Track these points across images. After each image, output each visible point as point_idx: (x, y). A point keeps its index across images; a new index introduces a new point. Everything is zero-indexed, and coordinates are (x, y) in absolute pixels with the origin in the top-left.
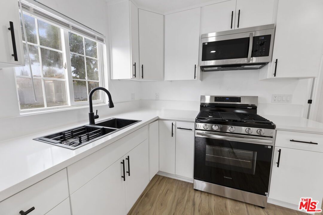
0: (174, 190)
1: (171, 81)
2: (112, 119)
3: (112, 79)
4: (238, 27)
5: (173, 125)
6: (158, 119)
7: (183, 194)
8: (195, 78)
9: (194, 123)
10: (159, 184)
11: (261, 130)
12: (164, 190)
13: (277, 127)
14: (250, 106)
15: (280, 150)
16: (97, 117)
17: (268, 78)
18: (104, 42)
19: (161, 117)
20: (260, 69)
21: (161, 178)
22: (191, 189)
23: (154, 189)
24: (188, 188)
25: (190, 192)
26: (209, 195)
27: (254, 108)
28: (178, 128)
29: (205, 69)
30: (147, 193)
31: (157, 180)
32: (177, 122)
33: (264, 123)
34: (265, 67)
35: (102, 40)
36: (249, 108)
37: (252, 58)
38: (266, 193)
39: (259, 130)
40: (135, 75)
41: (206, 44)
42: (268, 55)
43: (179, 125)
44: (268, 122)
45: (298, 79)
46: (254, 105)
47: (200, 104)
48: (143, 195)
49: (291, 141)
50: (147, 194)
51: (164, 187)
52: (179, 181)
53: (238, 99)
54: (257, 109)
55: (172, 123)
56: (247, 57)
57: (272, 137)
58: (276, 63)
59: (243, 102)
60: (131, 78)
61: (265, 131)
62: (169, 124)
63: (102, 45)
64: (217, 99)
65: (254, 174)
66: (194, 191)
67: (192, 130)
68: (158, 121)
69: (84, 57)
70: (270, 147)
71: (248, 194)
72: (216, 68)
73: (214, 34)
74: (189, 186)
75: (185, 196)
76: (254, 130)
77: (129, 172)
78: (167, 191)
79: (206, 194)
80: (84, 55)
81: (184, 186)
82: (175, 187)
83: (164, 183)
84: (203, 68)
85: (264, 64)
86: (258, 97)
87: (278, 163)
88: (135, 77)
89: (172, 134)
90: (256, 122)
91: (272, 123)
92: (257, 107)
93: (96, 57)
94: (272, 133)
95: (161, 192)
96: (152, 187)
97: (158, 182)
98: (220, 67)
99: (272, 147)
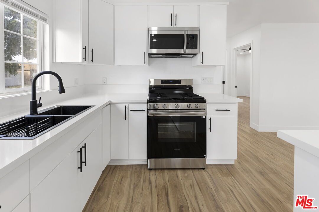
0: (129, 176)
1: (120, 65)
2: (56, 107)
3: (55, 62)
4: (176, 26)
5: (126, 107)
6: (110, 104)
7: (139, 176)
8: (144, 64)
9: (146, 104)
10: (112, 174)
11: (197, 104)
12: (118, 178)
13: (207, 101)
14: (188, 87)
15: (210, 118)
16: (41, 105)
17: (198, 65)
18: (47, 22)
19: (113, 101)
20: (192, 58)
21: (113, 167)
22: (145, 170)
23: (107, 181)
24: (143, 170)
25: (145, 173)
26: (163, 171)
27: (191, 88)
28: (131, 110)
29: (152, 56)
30: (100, 186)
31: (109, 171)
32: (129, 104)
33: (199, 99)
34: (196, 57)
35: (44, 20)
36: (187, 88)
37: (187, 50)
38: (205, 155)
39: (196, 105)
40: (85, 59)
41: (153, 35)
42: (197, 49)
43: (132, 107)
44: (201, 98)
45: (215, 66)
46: (190, 86)
47: (148, 87)
48: (95, 190)
49: (216, 110)
50: (99, 188)
51: (117, 176)
52: (133, 165)
53: (179, 81)
54: (193, 89)
55: (125, 106)
56: (184, 49)
57: (204, 109)
58: (202, 54)
59: (183, 84)
60: (80, 62)
61: (200, 105)
62: (122, 107)
63: (43, 24)
64: (163, 81)
65: (196, 141)
66: (148, 171)
67: (144, 111)
68: (110, 105)
69: (20, 36)
70: (204, 117)
71: (191, 160)
72: (161, 56)
73: (156, 28)
74: (143, 167)
75: (141, 178)
76: (193, 105)
77: (85, 162)
78: (122, 178)
79: (160, 171)
80: (20, 33)
81: (138, 169)
82: (129, 172)
83: (118, 172)
84: (150, 55)
85: (195, 55)
86: (192, 79)
87: (210, 129)
88: (85, 61)
89: (126, 117)
90: (194, 99)
91: (204, 98)
92: (192, 87)
93: (35, 37)
94: (205, 106)
95: (115, 181)
96: (104, 180)
97: (110, 173)
98: (164, 55)
99: (205, 116)
